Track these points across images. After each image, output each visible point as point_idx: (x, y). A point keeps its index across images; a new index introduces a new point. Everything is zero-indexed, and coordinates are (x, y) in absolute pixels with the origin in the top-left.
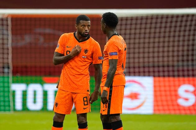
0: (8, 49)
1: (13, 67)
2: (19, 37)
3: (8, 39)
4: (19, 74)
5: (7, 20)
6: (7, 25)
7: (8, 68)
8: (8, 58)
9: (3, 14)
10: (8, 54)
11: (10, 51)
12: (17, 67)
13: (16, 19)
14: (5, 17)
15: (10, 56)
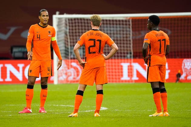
0: (130, 41)
1: (134, 53)
2: (137, 33)
3: (130, 34)
4: (138, 57)
5: (129, 21)
6: (129, 25)
7: (131, 53)
8: (130, 47)
9: (127, 17)
10: (130, 44)
11: (131, 42)
12: (136, 53)
13: (134, 20)
14: (128, 19)
15: (132, 45)
